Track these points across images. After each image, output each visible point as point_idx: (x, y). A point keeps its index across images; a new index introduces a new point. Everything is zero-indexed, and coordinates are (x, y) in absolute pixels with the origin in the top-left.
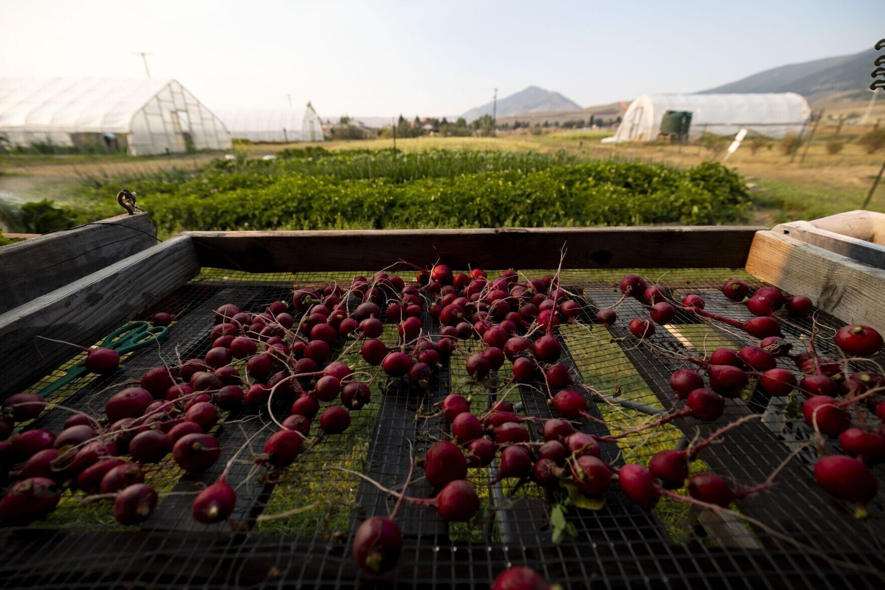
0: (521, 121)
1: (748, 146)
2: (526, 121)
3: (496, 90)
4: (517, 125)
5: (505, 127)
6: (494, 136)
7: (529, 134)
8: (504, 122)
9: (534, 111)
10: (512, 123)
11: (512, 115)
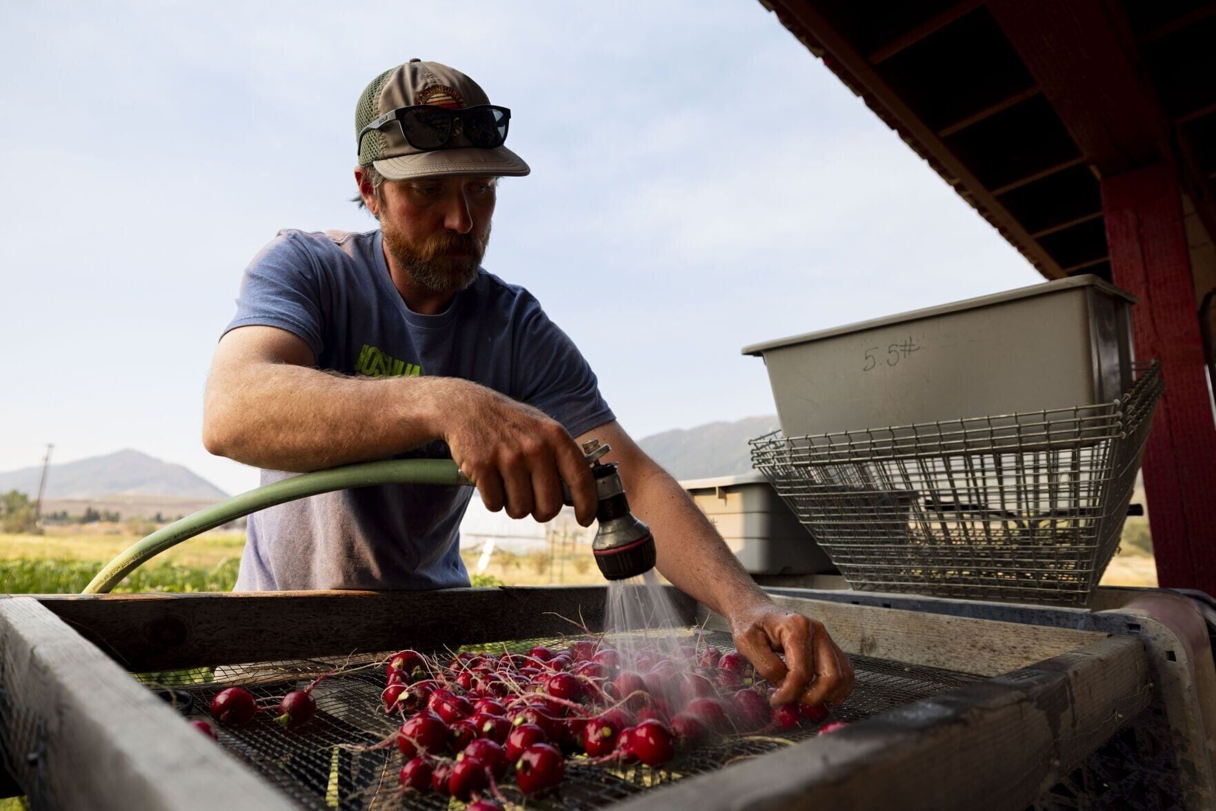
0: (101, 509)
1: (498, 562)
2: (113, 510)
3: (50, 446)
4: (92, 517)
5: (60, 518)
6: (40, 533)
7: (127, 534)
8: (59, 510)
9: (131, 492)
10: (81, 512)
11: (80, 496)
